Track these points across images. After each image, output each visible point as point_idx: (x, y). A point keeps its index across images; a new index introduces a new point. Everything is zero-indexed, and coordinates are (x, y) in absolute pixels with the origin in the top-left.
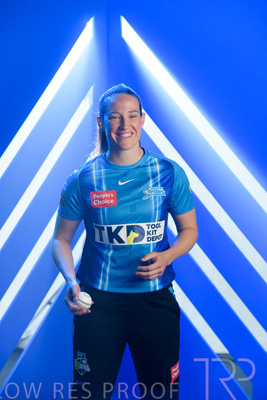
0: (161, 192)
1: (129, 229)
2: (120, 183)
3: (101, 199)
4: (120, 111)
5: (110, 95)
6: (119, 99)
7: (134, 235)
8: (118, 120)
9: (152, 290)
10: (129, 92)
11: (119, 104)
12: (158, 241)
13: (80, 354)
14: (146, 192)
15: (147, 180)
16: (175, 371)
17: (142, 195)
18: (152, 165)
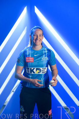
0: (47, 59)
1: (37, 69)
2: (35, 56)
3: (29, 60)
4: (37, 34)
5: (34, 29)
6: (37, 30)
7: (38, 71)
8: (36, 36)
9: (43, 87)
10: (40, 29)
11: (37, 32)
12: (45, 73)
13: (21, 106)
14: (42, 58)
15: (43, 55)
16: (50, 112)
17: (41, 59)
18: (44, 50)
